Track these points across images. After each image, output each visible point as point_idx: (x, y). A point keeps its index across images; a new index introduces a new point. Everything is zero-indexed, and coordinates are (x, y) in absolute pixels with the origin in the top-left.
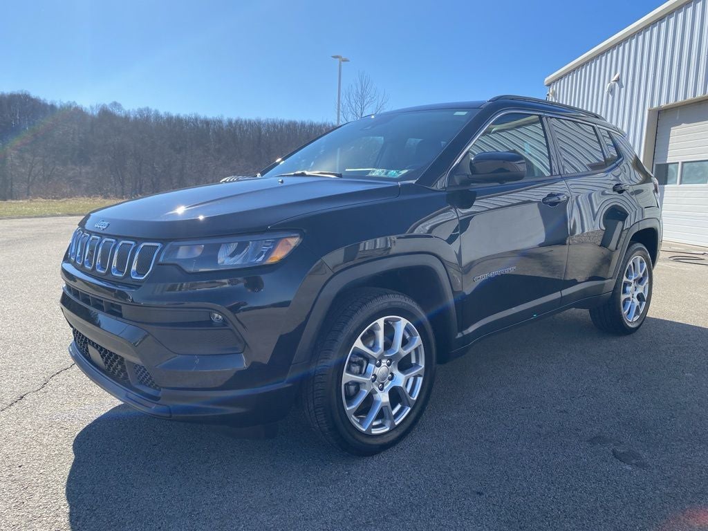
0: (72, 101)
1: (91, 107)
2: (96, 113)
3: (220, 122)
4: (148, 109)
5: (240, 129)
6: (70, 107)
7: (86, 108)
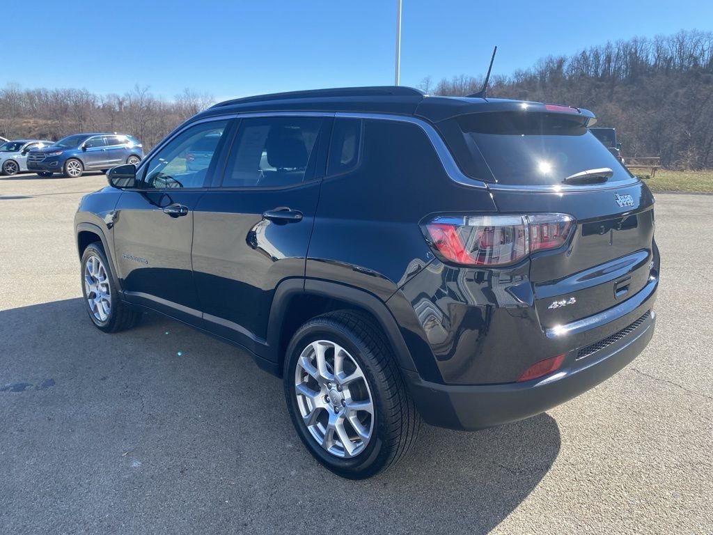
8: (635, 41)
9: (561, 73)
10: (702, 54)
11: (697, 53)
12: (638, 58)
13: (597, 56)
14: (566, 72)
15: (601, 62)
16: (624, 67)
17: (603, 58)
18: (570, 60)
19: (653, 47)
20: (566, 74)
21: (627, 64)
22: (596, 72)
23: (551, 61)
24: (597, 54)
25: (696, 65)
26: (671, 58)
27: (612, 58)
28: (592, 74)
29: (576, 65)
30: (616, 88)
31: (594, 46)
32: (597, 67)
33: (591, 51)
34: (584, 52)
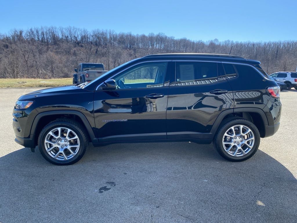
0: (200, 40)
1: (207, 42)
2: (208, 44)
3: (260, 44)
4: (229, 41)
5: (270, 46)
6: (200, 42)
7: (205, 42)
8: (52, 28)
9: (22, 37)
10: (78, 36)
11: (76, 36)
12: (55, 35)
13: (37, 32)
14: (25, 37)
15: (40, 34)
16: (50, 37)
17: (40, 33)
18: (25, 32)
19: (59, 31)
20: (24, 38)
21: (51, 37)
22: (38, 38)
23: (16, 31)
24: (38, 31)
25: (76, 40)
26: (67, 36)
27: (44, 33)
28: (36, 39)
29: (28, 34)
30: (49, 46)
31: (36, 27)
32: (38, 36)
33: (35, 29)
34: (31, 29)
